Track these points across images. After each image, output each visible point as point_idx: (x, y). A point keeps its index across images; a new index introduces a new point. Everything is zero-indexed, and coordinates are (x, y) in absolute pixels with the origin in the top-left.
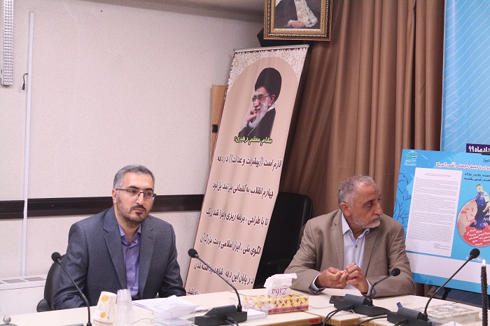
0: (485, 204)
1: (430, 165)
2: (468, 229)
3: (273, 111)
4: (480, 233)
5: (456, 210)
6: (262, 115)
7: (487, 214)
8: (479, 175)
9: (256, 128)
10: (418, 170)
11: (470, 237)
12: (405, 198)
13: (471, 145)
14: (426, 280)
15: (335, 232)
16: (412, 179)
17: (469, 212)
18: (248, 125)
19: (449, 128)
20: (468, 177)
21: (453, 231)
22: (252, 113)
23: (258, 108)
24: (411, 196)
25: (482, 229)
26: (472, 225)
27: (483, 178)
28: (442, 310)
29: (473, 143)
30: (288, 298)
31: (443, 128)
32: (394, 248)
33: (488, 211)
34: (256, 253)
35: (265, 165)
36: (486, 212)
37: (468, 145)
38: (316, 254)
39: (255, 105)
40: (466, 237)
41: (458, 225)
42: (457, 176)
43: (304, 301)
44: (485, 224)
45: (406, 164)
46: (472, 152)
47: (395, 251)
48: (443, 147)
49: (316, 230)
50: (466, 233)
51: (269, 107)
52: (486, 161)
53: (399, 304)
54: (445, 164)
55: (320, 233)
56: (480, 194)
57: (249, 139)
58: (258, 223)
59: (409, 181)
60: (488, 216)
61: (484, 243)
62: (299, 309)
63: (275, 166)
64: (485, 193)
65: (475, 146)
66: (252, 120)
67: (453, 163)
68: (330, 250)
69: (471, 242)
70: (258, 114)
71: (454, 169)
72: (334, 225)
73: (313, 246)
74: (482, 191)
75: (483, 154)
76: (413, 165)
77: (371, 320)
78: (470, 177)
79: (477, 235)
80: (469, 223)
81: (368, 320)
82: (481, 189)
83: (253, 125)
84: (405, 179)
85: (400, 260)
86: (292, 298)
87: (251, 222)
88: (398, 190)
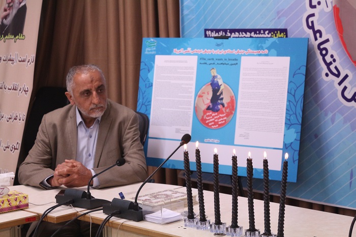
0: (219, 87)
1: (168, 52)
2: (205, 112)
3: (25, 7)
4: (216, 116)
5: (193, 95)
6: (14, 11)
7: (221, 97)
8: (213, 59)
9: (10, 25)
10: (157, 57)
11: (207, 120)
12: (147, 86)
13: (208, 30)
14: (169, 165)
15: (69, 125)
16: (153, 67)
17: (205, 96)
18: (2, 22)
19: (188, 15)
20: (203, 61)
21: (191, 116)
22: (5, 10)
23: (11, 5)
24: (152, 84)
25: (217, 111)
26: (208, 108)
27: (217, 62)
28: (160, 196)
29: (210, 28)
30: (5, 198)
31: (182, 14)
32: (128, 136)
33: (222, 93)
34: (15, 149)
35: (19, 61)
36: (220, 95)
37: (206, 30)
38: (50, 149)
39: (8, 2)
40: (203, 121)
41: (196, 109)
42: (193, 61)
43: (23, 200)
44: (220, 107)
45: (146, 53)
46: (209, 37)
47: (128, 139)
48: (183, 33)
49: (50, 124)
50: (203, 117)
51: (20, 3)
52: (218, 45)
53: (121, 194)
54: (182, 50)
55: (54, 126)
56: (214, 77)
57: (4, 36)
58: (15, 119)
59: (150, 69)
60: (222, 99)
61: (220, 125)
62: (19, 208)
63: (28, 62)
64: (219, 76)
65: (212, 30)
66: (6, 17)
67: (189, 49)
68: (65, 143)
69: (207, 124)
70: (11, 10)
71: (189, 54)
72: (69, 118)
73: (47, 141)
74: (216, 74)
75: (215, 38)
76: (153, 53)
77: (87, 213)
78: (205, 61)
79: (213, 118)
80: (205, 107)
81: (85, 214)
82: (214, 73)
83: (7, 22)
84: (146, 67)
85: (133, 148)
86: (10, 198)
87: (9, 118)
88: (140, 79)
